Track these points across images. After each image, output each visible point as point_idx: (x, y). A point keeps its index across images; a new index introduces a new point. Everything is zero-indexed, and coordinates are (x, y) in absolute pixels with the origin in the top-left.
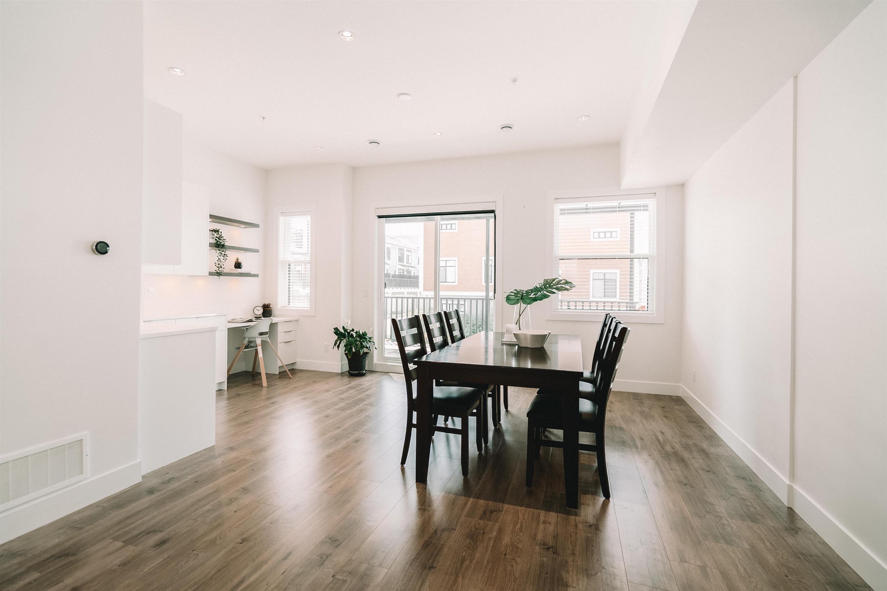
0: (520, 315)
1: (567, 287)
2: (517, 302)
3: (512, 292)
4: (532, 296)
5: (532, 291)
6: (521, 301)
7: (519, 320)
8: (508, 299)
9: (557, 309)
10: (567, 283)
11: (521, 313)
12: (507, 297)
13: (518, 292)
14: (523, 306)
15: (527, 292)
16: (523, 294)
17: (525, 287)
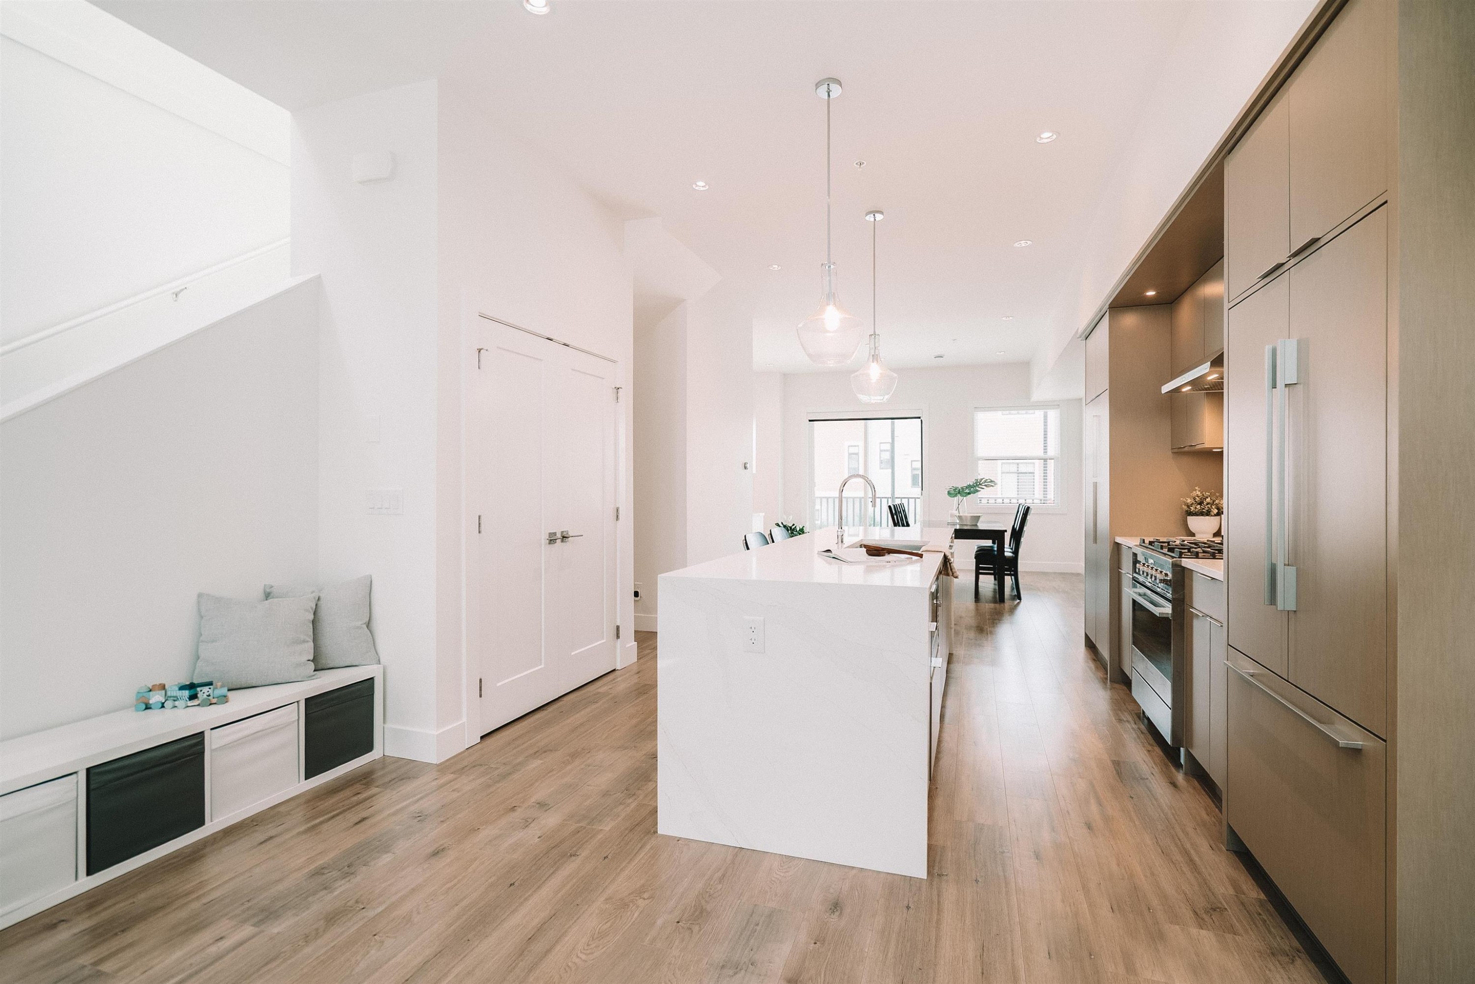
0: (959, 504)
1: (992, 484)
2: (956, 495)
3: (951, 489)
4: (967, 491)
5: (967, 487)
6: (959, 495)
7: (958, 507)
8: (949, 493)
9: (977, 503)
10: (991, 481)
11: (960, 502)
12: (948, 492)
13: (956, 488)
14: (961, 498)
15: (962, 488)
16: (959, 490)
17: (960, 485)
